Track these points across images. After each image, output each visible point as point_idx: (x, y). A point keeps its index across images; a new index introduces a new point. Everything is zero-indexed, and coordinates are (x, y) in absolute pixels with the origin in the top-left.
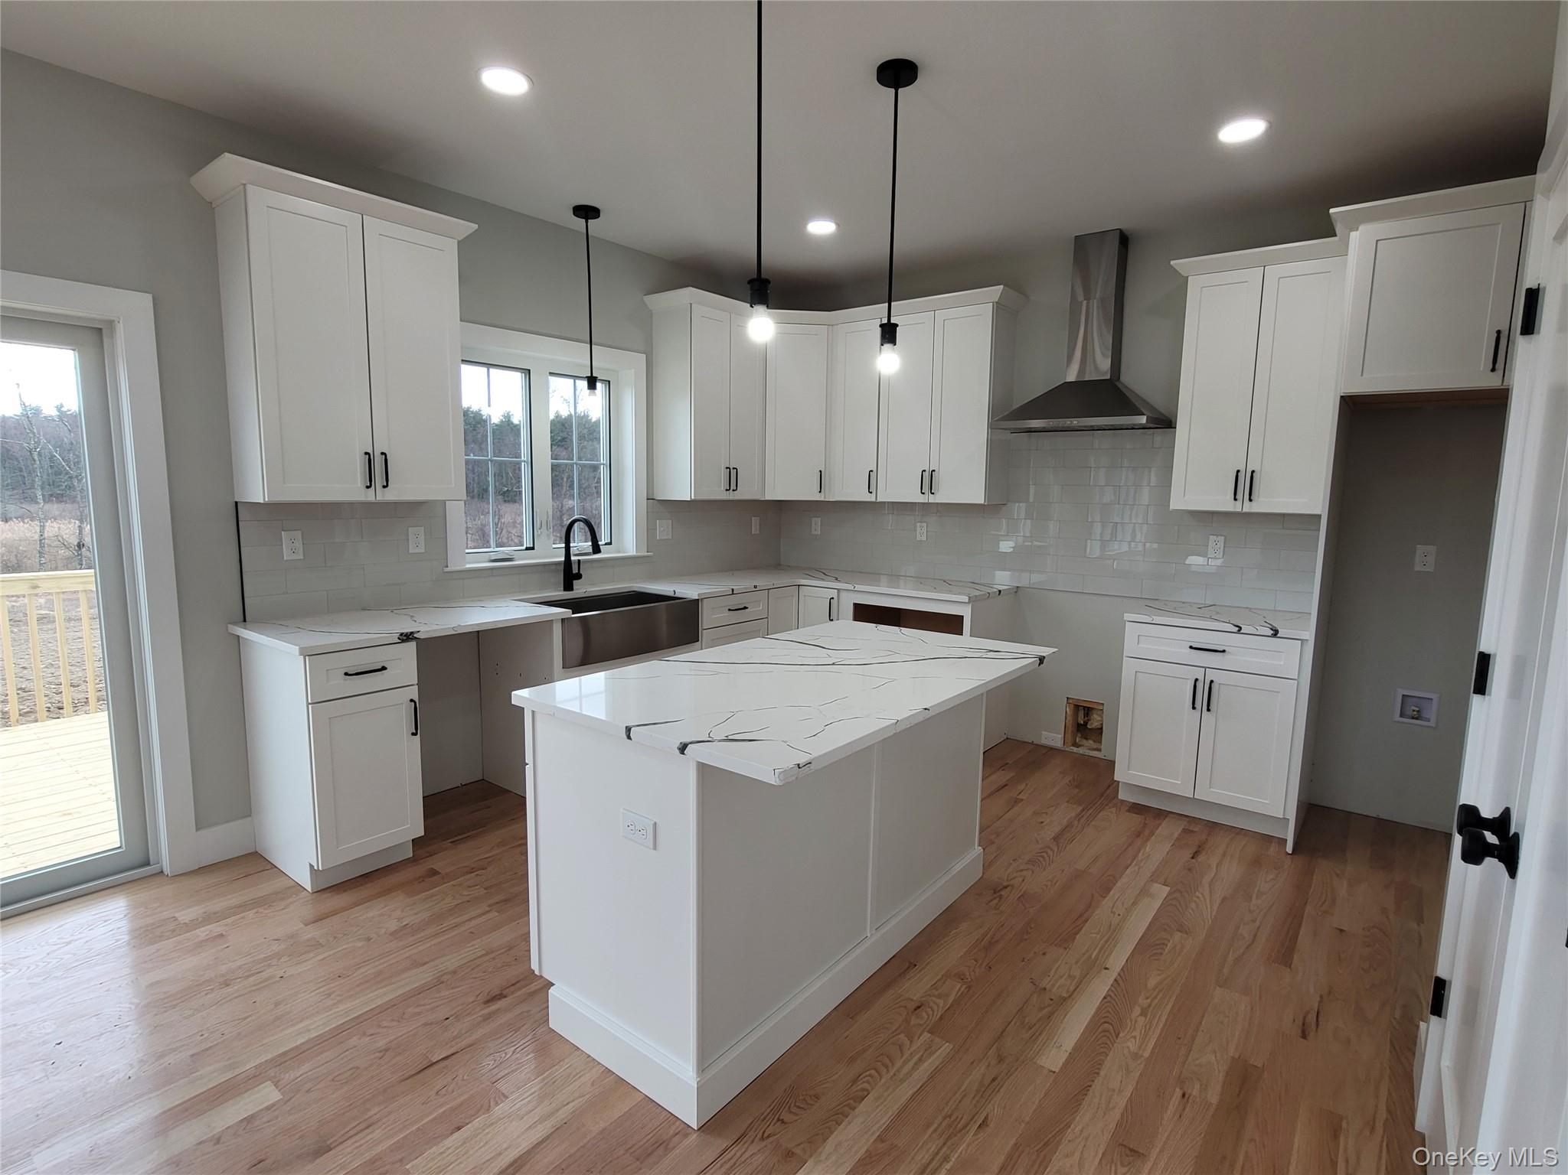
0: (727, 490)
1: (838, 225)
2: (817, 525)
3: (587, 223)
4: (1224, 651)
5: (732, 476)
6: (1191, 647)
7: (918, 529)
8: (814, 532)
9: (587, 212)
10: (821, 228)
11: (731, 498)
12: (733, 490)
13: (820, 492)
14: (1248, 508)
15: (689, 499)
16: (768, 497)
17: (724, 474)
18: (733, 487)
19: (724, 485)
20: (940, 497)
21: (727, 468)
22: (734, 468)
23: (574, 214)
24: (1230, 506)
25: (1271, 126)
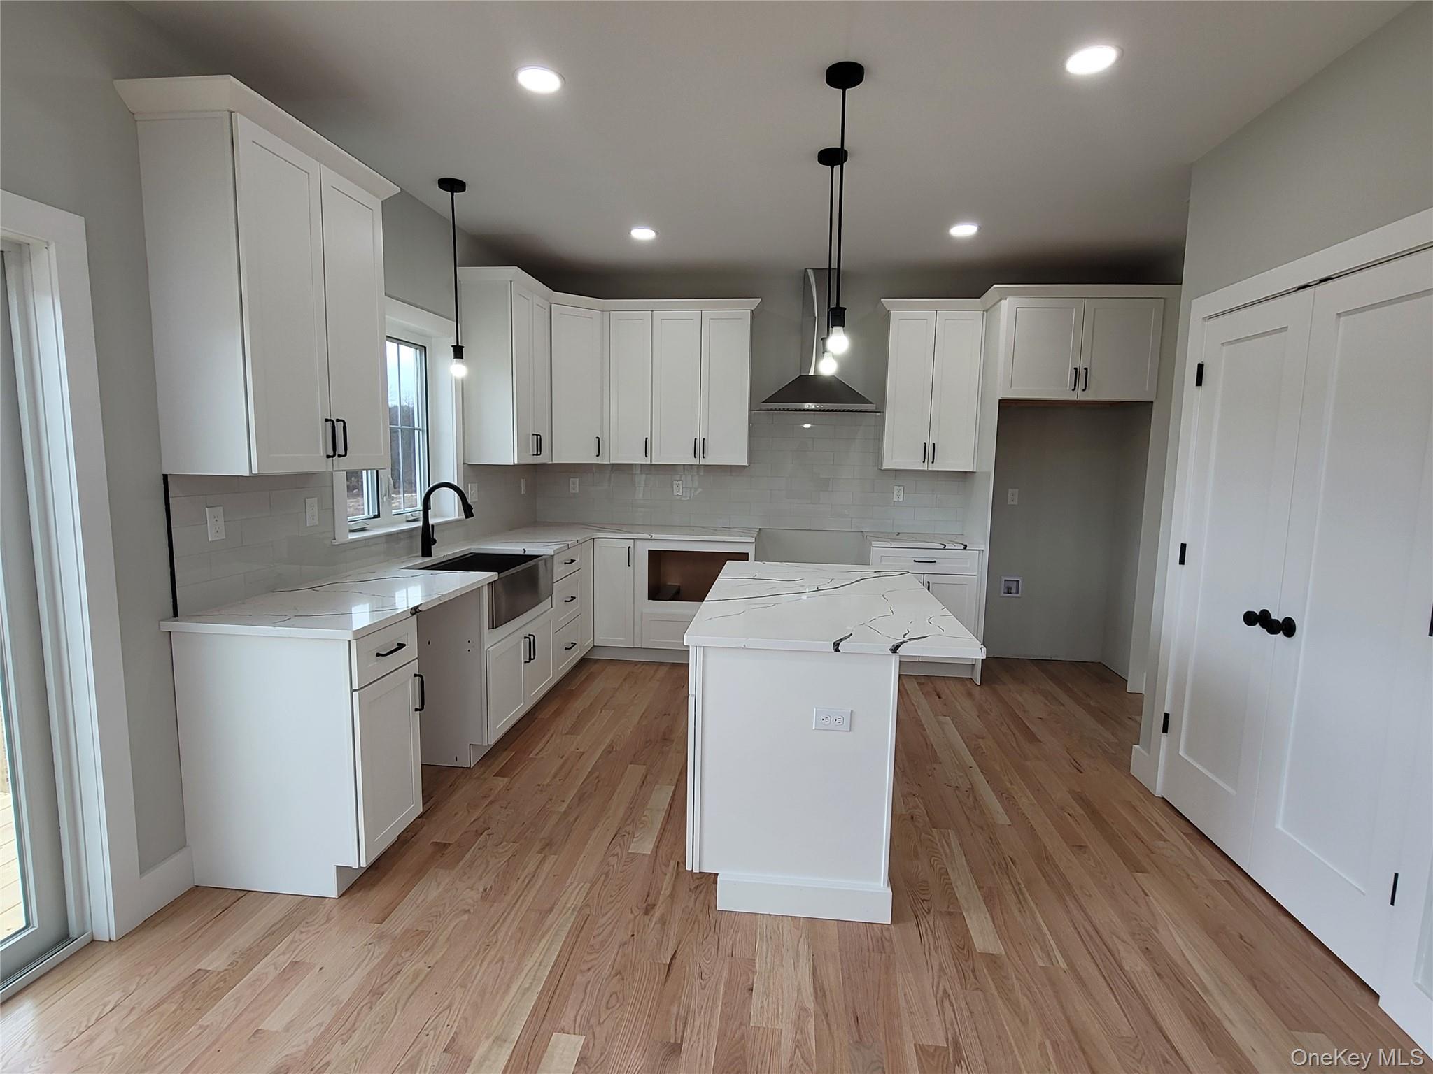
0: (534, 455)
1: (657, 233)
2: (575, 485)
3: (452, 195)
4: (935, 562)
5: (537, 442)
6: (915, 561)
7: (675, 486)
9: (452, 185)
10: (643, 234)
11: (537, 462)
12: (538, 455)
13: (598, 456)
14: (931, 467)
15: (512, 464)
16: (555, 461)
17: (533, 440)
19: (531, 450)
20: (710, 460)
21: (535, 435)
22: (538, 435)
23: (440, 187)
24: (920, 466)
25: (980, 228)
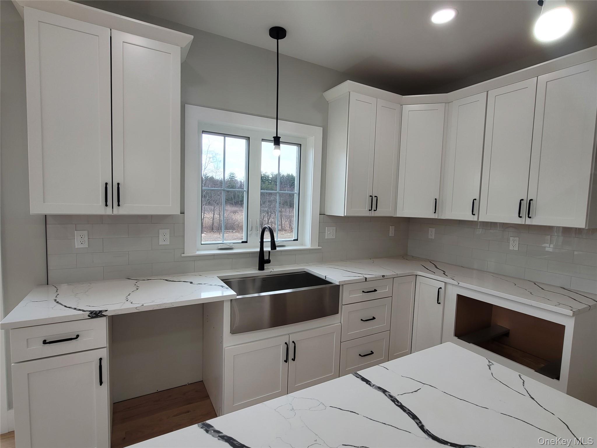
0: (370, 210)
2: (432, 233)
5: (374, 201)
8: (430, 237)
9: (278, 33)
11: (373, 215)
12: (374, 210)
13: (435, 213)
15: (343, 216)
16: (398, 215)
17: (368, 200)
18: (374, 208)
19: (368, 207)
20: (537, 221)
21: (370, 196)
22: (375, 196)
23: (270, 34)
